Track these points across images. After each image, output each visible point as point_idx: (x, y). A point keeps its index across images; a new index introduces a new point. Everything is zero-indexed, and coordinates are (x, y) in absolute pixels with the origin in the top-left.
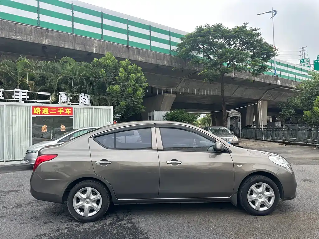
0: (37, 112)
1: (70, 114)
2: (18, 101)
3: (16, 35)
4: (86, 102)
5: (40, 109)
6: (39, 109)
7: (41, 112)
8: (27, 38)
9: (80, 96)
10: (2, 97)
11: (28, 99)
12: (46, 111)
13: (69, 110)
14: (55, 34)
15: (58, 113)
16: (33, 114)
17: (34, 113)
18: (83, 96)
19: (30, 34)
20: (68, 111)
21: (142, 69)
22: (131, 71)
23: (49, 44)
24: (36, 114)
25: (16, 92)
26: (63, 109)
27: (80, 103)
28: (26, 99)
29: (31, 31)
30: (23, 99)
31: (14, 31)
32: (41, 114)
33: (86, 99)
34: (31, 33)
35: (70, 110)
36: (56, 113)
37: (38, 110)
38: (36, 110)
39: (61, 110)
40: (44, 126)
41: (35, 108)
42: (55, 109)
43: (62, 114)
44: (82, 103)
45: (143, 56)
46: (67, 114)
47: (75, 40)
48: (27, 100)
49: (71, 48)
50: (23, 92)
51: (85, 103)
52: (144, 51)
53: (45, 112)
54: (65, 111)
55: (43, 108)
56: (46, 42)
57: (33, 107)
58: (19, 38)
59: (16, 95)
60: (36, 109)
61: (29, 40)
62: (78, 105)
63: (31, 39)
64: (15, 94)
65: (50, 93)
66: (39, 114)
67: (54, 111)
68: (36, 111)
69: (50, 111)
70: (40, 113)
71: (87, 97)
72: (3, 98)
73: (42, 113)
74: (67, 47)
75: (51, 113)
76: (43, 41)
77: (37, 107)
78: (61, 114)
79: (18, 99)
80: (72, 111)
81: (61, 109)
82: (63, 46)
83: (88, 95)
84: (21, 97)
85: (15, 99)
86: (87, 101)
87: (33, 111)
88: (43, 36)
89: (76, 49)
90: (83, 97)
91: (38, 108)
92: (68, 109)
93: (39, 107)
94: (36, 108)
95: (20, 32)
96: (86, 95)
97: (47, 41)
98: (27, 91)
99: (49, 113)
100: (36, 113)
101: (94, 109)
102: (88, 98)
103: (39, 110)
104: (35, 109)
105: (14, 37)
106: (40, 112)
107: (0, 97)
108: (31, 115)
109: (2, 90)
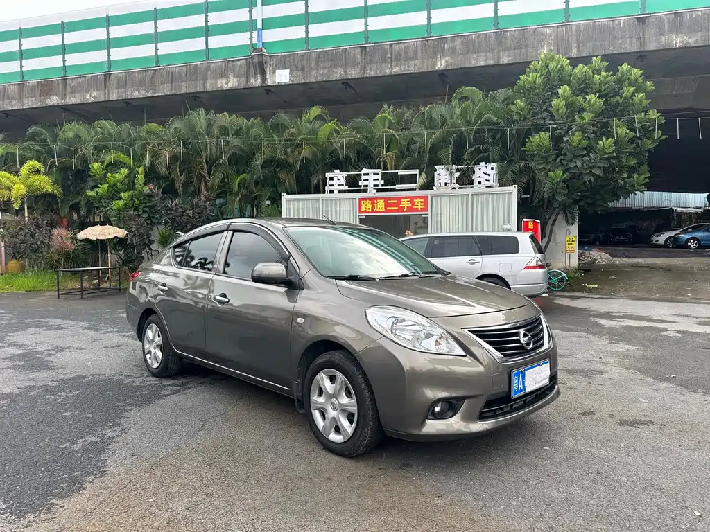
0: (366, 208)
1: (422, 210)
2: (366, 191)
3: (391, 66)
4: (488, 181)
5: (370, 202)
6: (369, 203)
7: (373, 207)
8: (408, 67)
9: (476, 168)
10: (346, 186)
11: (382, 185)
12: (380, 206)
13: (421, 202)
14: (458, 42)
15: (401, 209)
16: (360, 212)
17: (362, 210)
18: (483, 169)
19: (414, 58)
20: (419, 204)
21: (643, 74)
22: (600, 87)
23: (447, 68)
24: (365, 212)
25: (364, 174)
26: (409, 200)
27: (476, 183)
28: (378, 185)
29: (416, 52)
30: (375, 186)
31: (389, 60)
32: (373, 212)
33: (489, 175)
34: (416, 54)
35: (423, 200)
36: (397, 208)
37: (367, 205)
38: (364, 205)
39: (406, 203)
41: (362, 202)
42: (395, 201)
43: (410, 209)
44: (480, 183)
45: (691, 31)
46: (417, 210)
47: (500, 43)
48: (380, 187)
49: (491, 62)
50: (374, 174)
51: (488, 184)
52: (700, 13)
53: (380, 209)
54: (413, 203)
55: (376, 201)
56: (441, 64)
57: (360, 200)
58: (396, 70)
59: (364, 180)
61: (412, 70)
62: (472, 188)
63: (414, 67)
64: (364, 177)
65: (418, 170)
66: (369, 212)
67: (393, 205)
68: (364, 207)
69: (387, 205)
70: (370, 210)
71: (492, 169)
72: (347, 188)
73: (375, 210)
74: (482, 63)
75: (388, 208)
76: (435, 64)
78: (405, 209)
79: (367, 186)
80: (426, 203)
81: (406, 200)
82: (473, 63)
83: (494, 165)
84: (371, 183)
85: (362, 188)
86: (490, 178)
87: (360, 208)
88: (436, 55)
89: (501, 63)
90: (482, 171)
91: (368, 201)
92: (419, 200)
93: (369, 199)
94: (365, 202)
95: (398, 58)
96: (489, 166)
97: (443, 61)
98: (380, 171)
99: (385, 208)
100: (364, 209)
101: (470, 196)
102: (494, 171)
103: (369, 205)
105: (388, 72)
106: (370, 208)
107: (343, 185)
108: (358, 214)
109: (345, 174)
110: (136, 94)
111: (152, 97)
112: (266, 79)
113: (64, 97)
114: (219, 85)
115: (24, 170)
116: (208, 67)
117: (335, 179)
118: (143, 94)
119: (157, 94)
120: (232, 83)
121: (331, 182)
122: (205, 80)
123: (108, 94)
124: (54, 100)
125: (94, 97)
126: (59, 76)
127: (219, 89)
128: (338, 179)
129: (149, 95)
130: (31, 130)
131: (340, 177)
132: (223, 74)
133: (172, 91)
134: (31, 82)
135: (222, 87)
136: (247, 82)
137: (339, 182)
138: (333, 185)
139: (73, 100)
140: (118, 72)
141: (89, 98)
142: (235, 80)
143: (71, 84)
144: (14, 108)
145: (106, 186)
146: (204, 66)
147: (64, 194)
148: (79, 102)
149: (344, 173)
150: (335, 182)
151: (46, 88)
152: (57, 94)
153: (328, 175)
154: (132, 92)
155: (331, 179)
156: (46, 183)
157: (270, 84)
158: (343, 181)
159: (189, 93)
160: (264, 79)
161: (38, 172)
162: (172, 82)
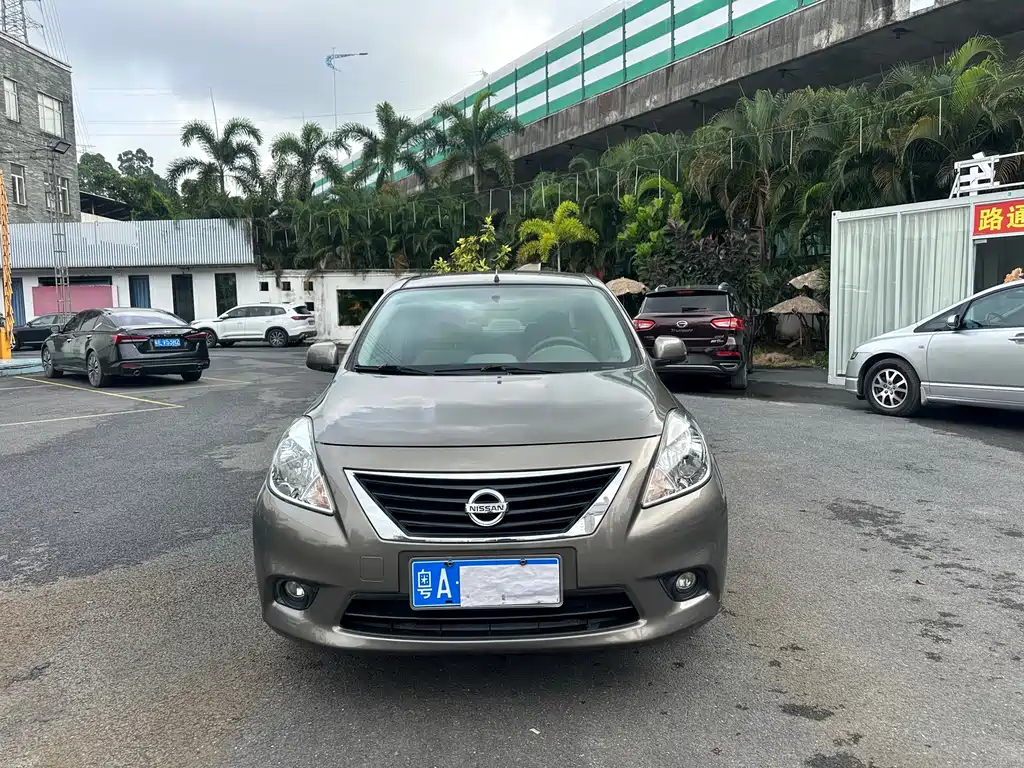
0: (989, 224)
5: (1000, 211)
6: (996, 214)
7: (1006, 220)
10: (995, 181)
16: (976, 232)
17: (981, 228)
24: (987, 231)
32: (1004, 229)
37: (992, 219)
38: (986, 217)
40: (1014, 272)
41: (982, 212)
53: (1020, 223)
55: (1012, 209)
57: (979, 208)
60: (988, 216)
66: (996, 231)
68: (986, 222)
70: (999, 227)
72: (997, 185)
73: (1008, 226)
77: (990, 206)
87: (977, 224)
91: (994, 209)
93: (997, 205)
94: (988, 211)
100: (986, 227)
103: (997, 216)
104: (985, 214)
106: (999, 222)
107: (988, 181)
108: (972, 237)
109: (996, 158)
110: (703, 87)
111: (722, 85)
112: (892, 12)
113: (622, 112)
114: (816, 43)
115: (558, 214)
116: (801, 20)
117: (974, 171)
118: (711, 84)
119: (728, 80)
120: (837, 33)
121: (964, 179)
122: (794, 40)
123: (671, 94)
124: (613, 117)
125: (655, 102)
126: (618, 84)
127: (816, 49)
128: (980, 171)
129: (719, 83)
130: (573, 162)
131: (984, 166)
132: (822, 23)
133: (747, 71)
134: (592, 98)
135: (819, 45)
136: (860, 26)
137: (982, 176)
138: (968, 184)
139: (632, 112)
140: (683, 59)
141: (649, 105)
142: (842, 28)
143: (631, 90)
144: (576, 136)
145: (634, 226)
146: (795, 18)
147: (601, 241)
148: (638, 113)
149: (992, 157)
150: (974, 175)
151: (606, 102)
152: (615, 109)
153: (958, 165)
154: (698, 84)
155: (966, 171)
156: (577, 229)
157: (898, 19)
158: (989, 173)
159: (772, 67)
160: (889, 13)
161: (572, 214)
162: (748, 57)
